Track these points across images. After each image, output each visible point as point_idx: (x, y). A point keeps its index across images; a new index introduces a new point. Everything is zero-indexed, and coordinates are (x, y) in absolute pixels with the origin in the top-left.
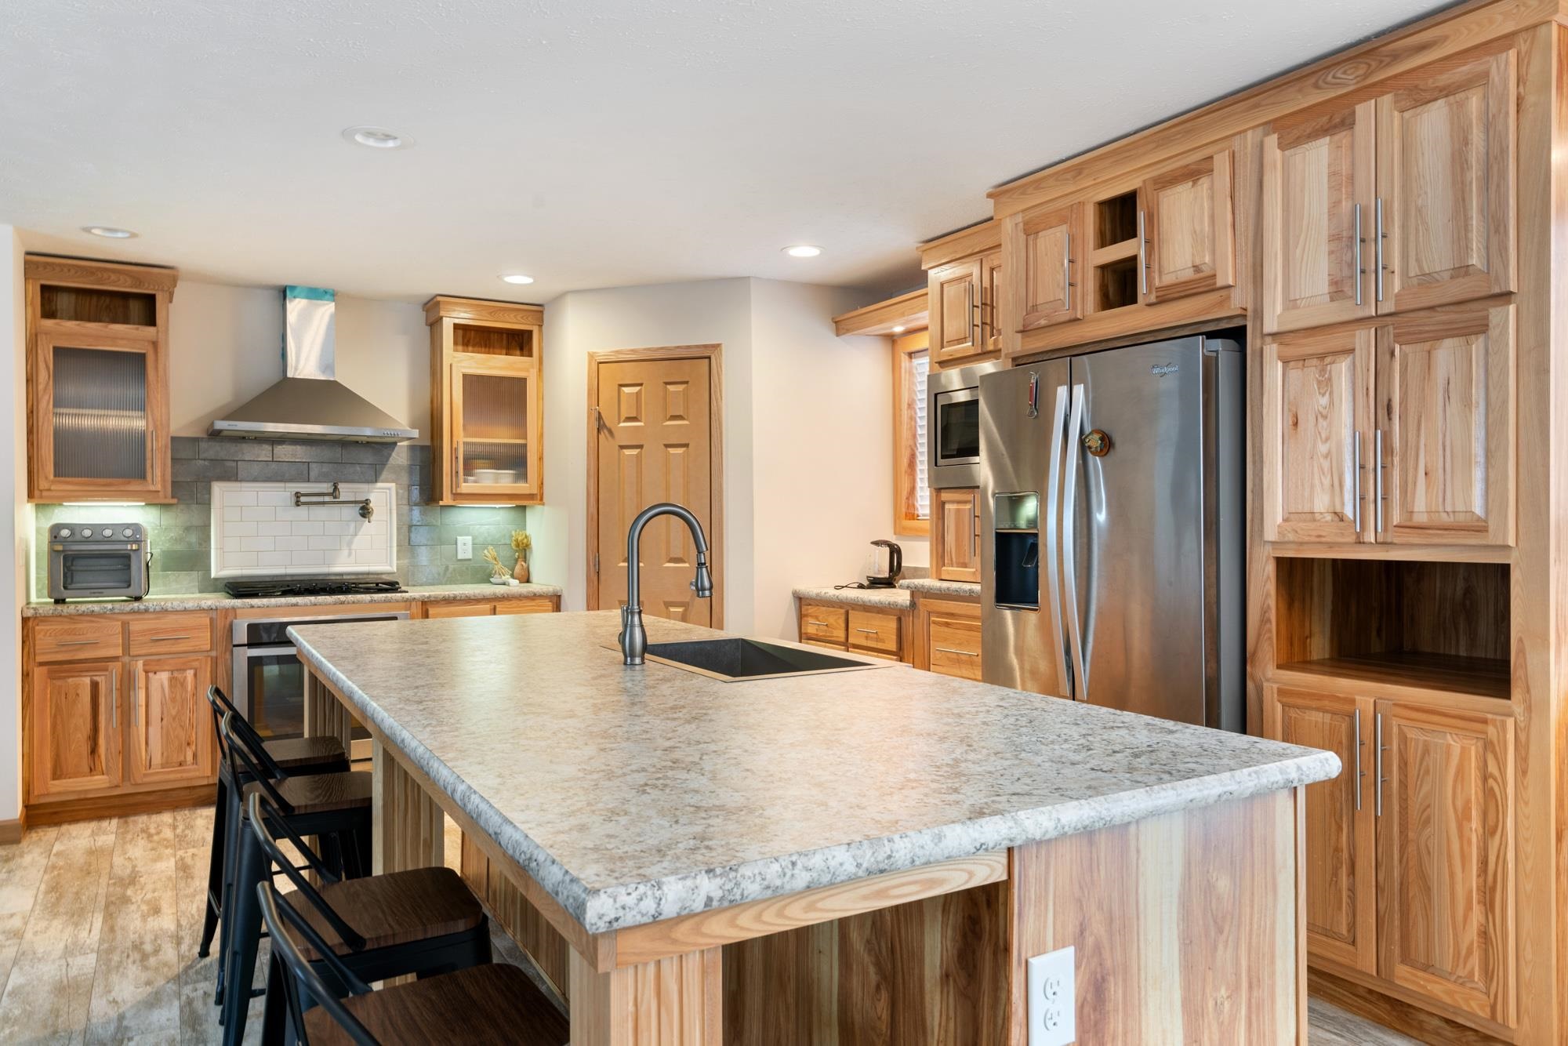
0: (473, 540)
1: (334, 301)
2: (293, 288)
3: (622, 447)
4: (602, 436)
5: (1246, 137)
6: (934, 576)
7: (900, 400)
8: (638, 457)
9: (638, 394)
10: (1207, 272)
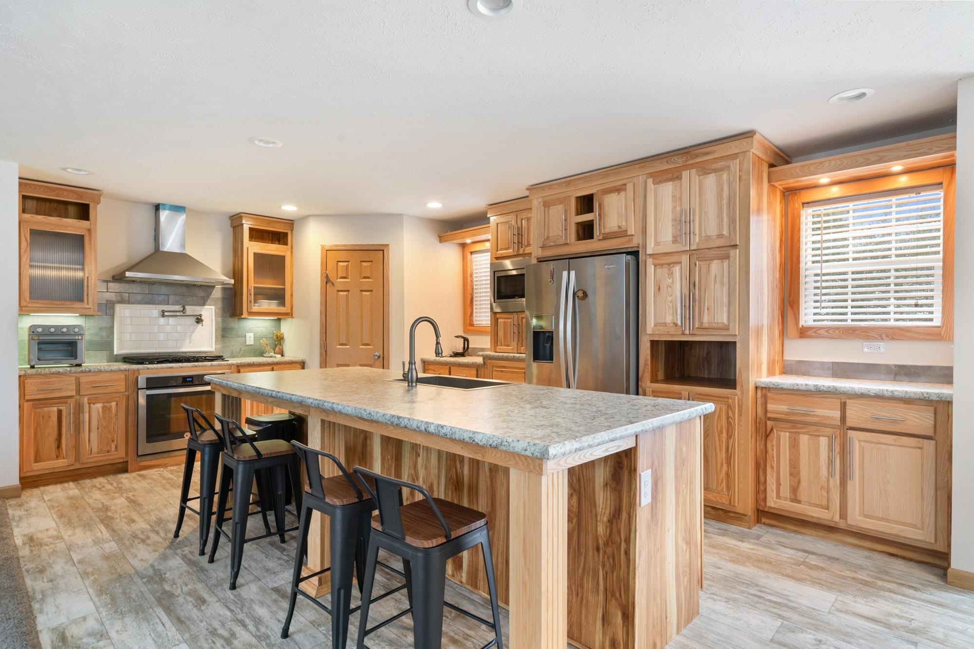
0: (254, 335)
1: (185, 212)
2: (163, 204)
3: (339, 291)
4: (328, 285)
5: (639, 178)
6: (493, 350)
7: (467, 273)
8: (347, 296)
9: (347, 266)
10: (623, 229)
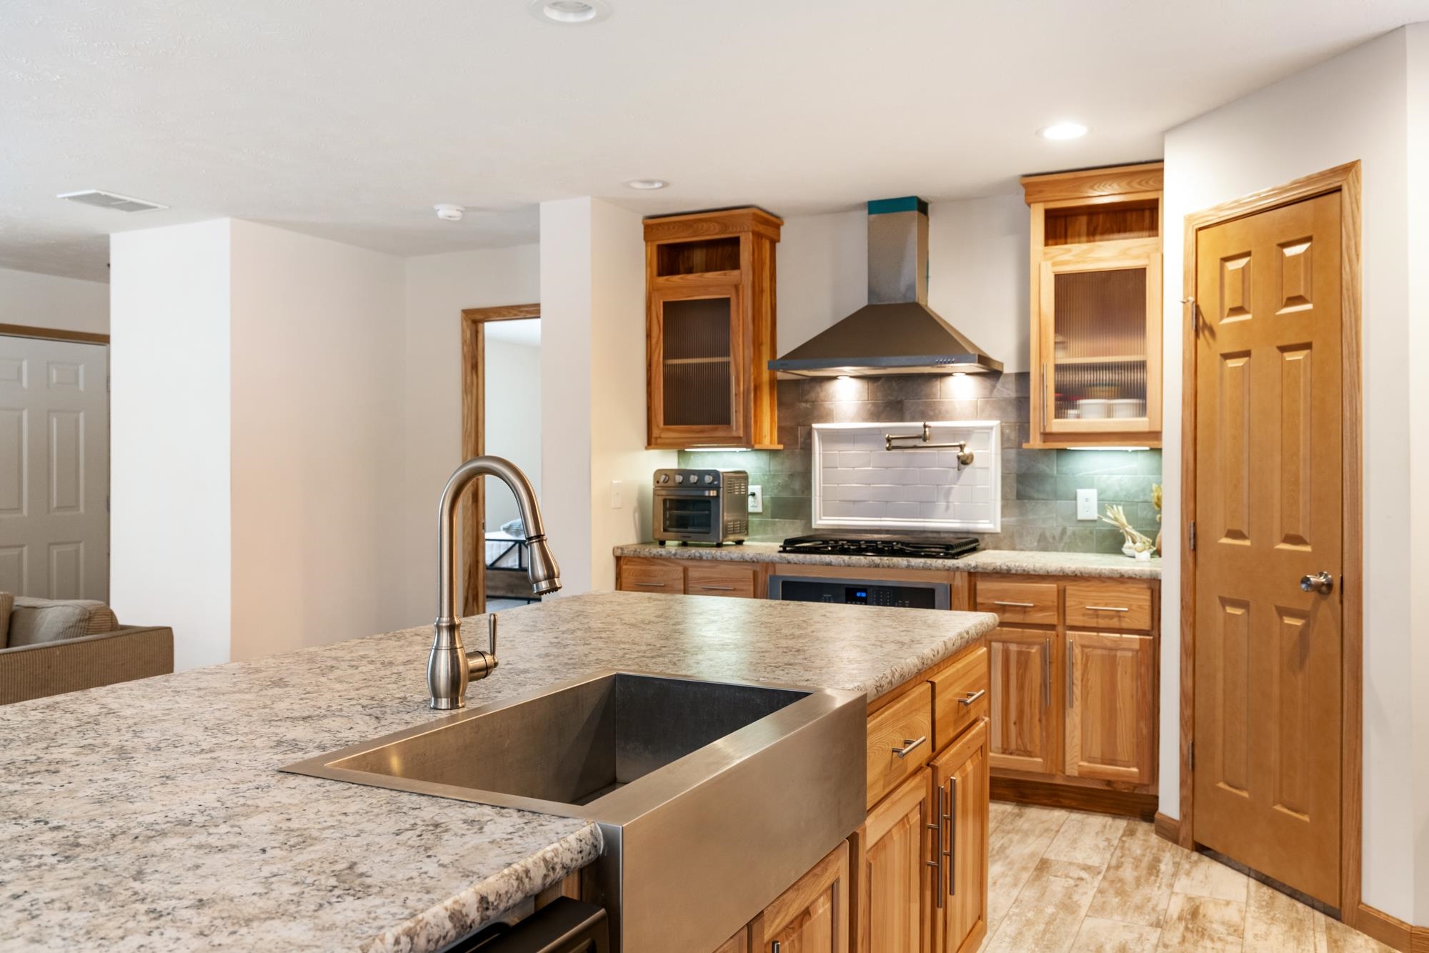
0: (1099, 494)
1: (920, 210)
3: (1226, 356)
4: (1201, 341)
8: (1245, 371)
9: (1244, 270)
